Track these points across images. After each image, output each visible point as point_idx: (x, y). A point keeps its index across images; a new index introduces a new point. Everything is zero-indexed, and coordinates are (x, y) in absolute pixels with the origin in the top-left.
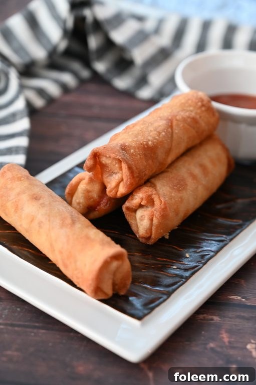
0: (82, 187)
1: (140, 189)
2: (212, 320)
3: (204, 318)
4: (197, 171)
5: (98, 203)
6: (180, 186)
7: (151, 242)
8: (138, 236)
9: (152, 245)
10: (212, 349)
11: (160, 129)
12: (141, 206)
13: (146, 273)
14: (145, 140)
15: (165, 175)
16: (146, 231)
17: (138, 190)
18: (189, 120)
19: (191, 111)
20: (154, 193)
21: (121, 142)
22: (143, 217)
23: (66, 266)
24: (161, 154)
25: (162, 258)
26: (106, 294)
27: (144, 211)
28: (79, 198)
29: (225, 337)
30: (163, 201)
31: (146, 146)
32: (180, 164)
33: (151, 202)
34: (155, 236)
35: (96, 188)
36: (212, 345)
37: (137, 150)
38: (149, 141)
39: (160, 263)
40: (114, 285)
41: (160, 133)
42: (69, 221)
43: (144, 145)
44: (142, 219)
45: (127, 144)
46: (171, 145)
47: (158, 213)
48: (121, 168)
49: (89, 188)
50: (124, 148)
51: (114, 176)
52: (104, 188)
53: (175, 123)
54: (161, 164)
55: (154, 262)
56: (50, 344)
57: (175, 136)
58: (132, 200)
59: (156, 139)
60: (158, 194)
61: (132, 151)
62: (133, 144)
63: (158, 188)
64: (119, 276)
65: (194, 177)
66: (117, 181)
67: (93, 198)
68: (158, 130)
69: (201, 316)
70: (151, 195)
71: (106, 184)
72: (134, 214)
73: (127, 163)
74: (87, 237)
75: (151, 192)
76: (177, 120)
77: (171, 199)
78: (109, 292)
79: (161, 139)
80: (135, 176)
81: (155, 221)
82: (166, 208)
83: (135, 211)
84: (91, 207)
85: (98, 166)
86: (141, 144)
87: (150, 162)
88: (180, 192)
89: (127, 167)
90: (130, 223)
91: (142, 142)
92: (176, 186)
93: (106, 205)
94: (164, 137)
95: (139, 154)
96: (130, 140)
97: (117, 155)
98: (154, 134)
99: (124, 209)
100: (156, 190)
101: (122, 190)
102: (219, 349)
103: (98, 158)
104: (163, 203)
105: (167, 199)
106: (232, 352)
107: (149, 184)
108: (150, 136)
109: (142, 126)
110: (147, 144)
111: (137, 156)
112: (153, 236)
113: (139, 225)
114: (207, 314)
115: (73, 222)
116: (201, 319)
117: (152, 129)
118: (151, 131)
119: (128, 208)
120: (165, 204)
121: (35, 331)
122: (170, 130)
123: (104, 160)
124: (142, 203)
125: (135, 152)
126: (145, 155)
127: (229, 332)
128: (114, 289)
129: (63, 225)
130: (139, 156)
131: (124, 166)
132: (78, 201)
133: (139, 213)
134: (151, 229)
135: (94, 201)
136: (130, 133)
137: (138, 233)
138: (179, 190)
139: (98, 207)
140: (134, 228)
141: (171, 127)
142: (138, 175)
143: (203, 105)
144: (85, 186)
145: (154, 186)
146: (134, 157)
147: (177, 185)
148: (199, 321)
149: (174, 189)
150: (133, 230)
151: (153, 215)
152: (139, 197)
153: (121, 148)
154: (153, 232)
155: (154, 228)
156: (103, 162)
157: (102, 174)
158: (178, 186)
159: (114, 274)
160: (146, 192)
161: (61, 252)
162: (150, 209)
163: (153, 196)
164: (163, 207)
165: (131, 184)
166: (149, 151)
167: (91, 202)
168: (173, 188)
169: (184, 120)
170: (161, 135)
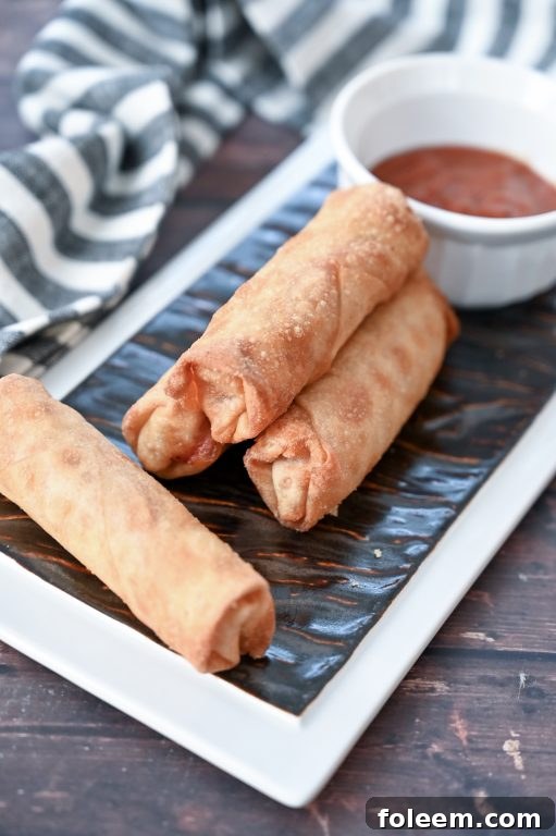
0: (158, 421)
1: (279, 428)
2: (433, 690)
3: (417, 687)
4: (388, 366)
5: (194, 450)
6: (358, 408)
7: (305, 527)
8: (276, 515)
9: (305, 533)
10: (437, 756)
11: (313, 294)
12: (281, 457)
13: (301, 601)
14: (287, 325)
15: (325, 385)
16: (295, 509)
17: (277, 430)
18: (371, 261)
19: (374, 238)
20: (309, 436)
21: (240, 336)
22: (288, 481)
23: (144, 609)
24: (318, 347)
25: (328, 561)
26: (227, 662)
27: (289, 467)
28: (153, 440)
29: (460, 727)
30: (328, 453)
31: (290, 339)
32: (353, 352)
33: (303, 452)
34: (311, 519)
35: (189, 423)
36: (436, 748)
37: (273, 351)
38: (295, 324)
39: (323, 573)
40: (242, 639)
41: (315, 303)
42: (144, 514)
43: (285, 336)
44: (285, 482)
45: (252, 340)
46: (339, 322)
47: (320, 478)
48: (241, 389)
49: (174, 423)
50: (247, 351)
51: (226, 401)
52: (205, 423)
53: (343, 273)
54: (319, 365)
55: (312, 572)
56: (124, 770)
57: (344, 302)
58: (264, 445)
59: (308, 318)
60: (317, 437)
61: (263, 354)
62: (265, 338)
63: (317, 423)
64: (252, 625)
65: (383, 381)
66: (234, 413)
67: (181, 441)
68: (311, 296)
69: (411, 684)
70: (304, 441)
71: (209, 415)
72: (266, 471)
73: (255, 383)
74: (186, 554)
75: (305, 433)
76: (347, 266)
77: (344, 442)
78: (232, 655)
79: (318, 317)
80: (272, 405)
81: (313, 491)
82: (335, 467)
83: (269, 465)
84: (178, 457)
85: (194, 383)
86: (281, 335)
87: (299, 369)
88: (360, 423)
89: (255, 392)
90: (258, 488)
91: (280, 330)
92: (351, 412)
93: (211, 453)
94: (324, 310)
95: (278, 359)
96: (258, 328)
97: (235, 370)
98: (303, 306)
99: (247, 464)
100: (313, 428)
101: (243, 432)
102: (450, 757)
103: (194, 369)
104: (329, 458)
105: (335, 445)
106: (475, 761)
107: (297, 413)
108: (297, 313)
109: (278, 290)
110: (292, 333)
111: (273, 364)
112: (308, 518)
113: (279, 496)
114: (423, 678)
115: (154, 517)
116: (412, 691)
117: (300, 296)
118: (297, 299)
119: (254, 462)
120: (333, 459)
121: (90, 740)
122: (334, 291)
123: (206, 374)
124: (285, 455)
125: (269, 354)
126: (289, 358)
127: (467, 715)
128: (241, 647)
129: (133, 525)
130: (277, 363)
131: (250, 390)
132: (150, 445)
133: (279, 472)
134: (304, 504)
135: (184, 446)
136: (256, 309)
137: (277, 509)
138: (357, 420)
139: (193, 458)
140: (267, 499)
141: (337, 283)
142: (276, 402)
143: (397, 221)
144: (166, 419)
145: (307, 417)
146: (267, 367)
147: (353, 407)
148: (408, 694)
149: (348, 419)
150: (267, 502)
151: (309, 479)
152: (274, 445)
153: (242, 351)
154: (309, 511)
155: (309, 503)
156: (205, 378)
157: (201, 397)
158: (355, 410)
159: (243, 626)
160: (294, 435)
161: (133, 582)
162: (300, 464)
163: (308, 443)
164: (328, 465)
165: (263, 421)
166: (295, 346)
167: (178, 449)
168: (344, 418)
169: (362, 262)
170: (318, 308)
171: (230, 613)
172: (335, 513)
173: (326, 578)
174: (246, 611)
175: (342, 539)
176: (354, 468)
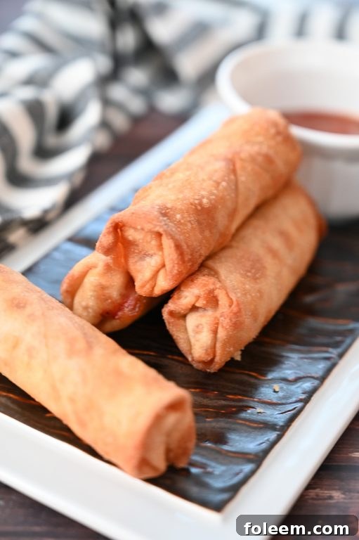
0: (91, 281)
1: (192, 281)
2: (331, 497)
3: (317, 495)
4: (277, 243)
5: (120, 307)
6: (255, 270)
7: (214, 368)
8: (190, 359)
9: (214, 373)
11: (217, 177)
12: (194, 308)
13: (214, 424)
14: (197, 197)
15: (228, 253)
16: (206, 350)
17: (190, 283)
18: (260, 159)
19: (260, 143)
20: (218, 286)
21: (159, 202)
22: (200, 327)
23: (83, 424)
24: (221, 218)
25: (235, 394)
26: (154, 468)
27: (201, 316)
28: (86, 297)
30: (234, 299)
31: (199, 208)
32: (248, 232)
33: (213, 301)
34: (220, 359)
35: (117, 281)
37: (186, 215)
38: (203, 197)
39: (233, 403)
40: (168, 451)
41: (218, 184)
42: (81, 344)
43: (195, 205)
44: (198, 329)
45: (169, 205)
46: (237, 202)
47: (228, 320)
48: (160, 247)
49: (104, 281)
50: (165, 213)
51: (148, 259)
52: (130, 281)
53: (238, 165)
54: (223, 235)
55: (223, 402)
57: (241, 187)
58: (179, 298)
59: (213, 194)
60: (224, 288)
61: (178, 216)
62: (179, 205)
63: (223, 277)
64: (176, 436)
65: (274, 253)
66: (155, 269)
67: (110, 298)
68: (214, 178)
69: (312, 493)
70: (214, 290)
71: (134, 274)
72: (181, 322)
73: (173, 238)
74: (118, 373)
75: (214, 284)
76: (242, 160)
77: (245, 294)
78: (160, 464)
79: (221, 194)
80: (186, 259)
81: (222, 334)
82: (239, 311)
83: (184, 317)
84: (107, 313)
85: (120, 244)
86: (191, 204)
87: (207, 233)
88: (258, 281)
89: (173, 245)
90: (175, 337)
91: (192, 201)
92: (250, 272)
93: (134, 309)
94: (225, 189)
95: (190, 221)
96: (173, 197)
97: (156, 226)
98: (208, 185)
99: (165, 315)
100: (220, 281)
101: (163, 284)
103: (121, 230)
104: (235, 303)
105: (239, 295)
107: (206, 271)
108: (204, 189)
109: (188, 173)
110: (200, 204)
111: (186, 225)
112: (217, 359)
113: (192, 340)
114: (321, 489)
115: (90, 346)
116: (313, 499)
117: (205, 177)
118: (203, 180)
119: (171, 313)
120: (238, 304)
122: (232, 177)
123: (131, 234)
124: (197, 305)
125: (183, 218)
126: (199, 223)
128: (168, 459)
129: (72, 352)
130: (189, 225)
131: (167, 243)
132: (84, 304)
133: (192, 320)
134: (214, 347)
135: (113, 302)
136: (170, 186)
137: (191, 354)
138: (255, 279)
139: (120, 313)
140: (182, 346)
141: (234, 171)
142: (190, 257)
143: (278, 133)
144: (97, 278)
145: (215, 274)
146: (181, 226)
147: (252, 268)
148: (310, 501)
149: (248, 276)
150: (181, 349)
151: (217, 324)
152: (188, 296)
153: (161, 213)
154: (219, 351)
155: (218, 345)
156: (130, 238)
157: (126, 258)
158: (253, 271)
159: (169, 435)
160: (205, 285)
161: (72, 400)
162: (210, 313)
163: (216, 292)
164: (234, 308)
165: (180, 273)
166: (204, 214)
167: (108, 305)
168: (245, 276)
169: (253, 159)
170: (221, 187)
171: (158, 419)
172: (238, 358)
173: (234, 407)
174: (172, 419)
175: (246, 378)
176: (255, 316)
